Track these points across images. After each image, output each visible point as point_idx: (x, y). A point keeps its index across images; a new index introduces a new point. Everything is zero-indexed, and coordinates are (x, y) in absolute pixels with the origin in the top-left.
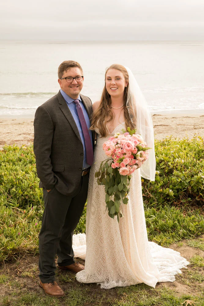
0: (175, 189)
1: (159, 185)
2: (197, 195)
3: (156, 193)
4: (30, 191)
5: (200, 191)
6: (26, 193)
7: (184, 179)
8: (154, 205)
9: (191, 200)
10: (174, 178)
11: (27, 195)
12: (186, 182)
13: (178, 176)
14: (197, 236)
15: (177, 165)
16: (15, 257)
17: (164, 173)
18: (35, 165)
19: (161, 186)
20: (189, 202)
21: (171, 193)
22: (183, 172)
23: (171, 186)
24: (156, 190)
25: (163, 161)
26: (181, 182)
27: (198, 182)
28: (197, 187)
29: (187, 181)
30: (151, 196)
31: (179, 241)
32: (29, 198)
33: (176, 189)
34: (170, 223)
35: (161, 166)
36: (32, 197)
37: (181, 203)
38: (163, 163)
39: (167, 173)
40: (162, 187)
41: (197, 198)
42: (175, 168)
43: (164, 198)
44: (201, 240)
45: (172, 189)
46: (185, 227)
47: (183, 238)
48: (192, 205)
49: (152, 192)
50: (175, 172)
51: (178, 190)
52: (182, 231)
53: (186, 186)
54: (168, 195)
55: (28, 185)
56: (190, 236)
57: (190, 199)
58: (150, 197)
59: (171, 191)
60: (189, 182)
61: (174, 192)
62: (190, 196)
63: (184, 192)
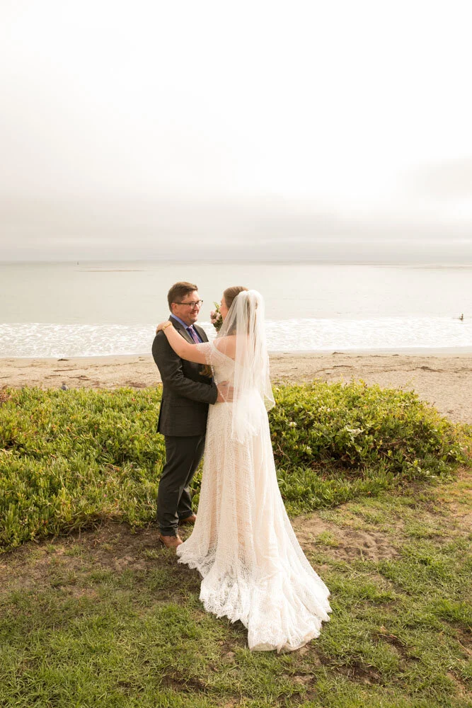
0: (314, 446)
1: (295, 440)
2: (344, 454)
3: (290, 450)
5: (346, 449)
7: (327, 433)
8: (287, 465)
9: (335, 461)
10: (313, 432)
12: (329, 437)
13: (319, 430)
14: (335, 506)
15: (320, 416)
16: (96, 524)
17: (302, 425)
20: (333, 463)
21: (309, 450)
22: (327, 425)
23: (309, 442)
25: (303, 409)
26: (322, 436)
27: (344, 438)
28: (343, 443)
29: (331, 436)
30: (284, 454)
31: (308, 512)
32: (127, 453)
33: (316, 446)
34: (301, 488)
37: (322, 465)
38: (303, 412)
39: (306, 426)
40: (299, 442)
41: (342, 458)
42: (317, 419)
43: (301, 457)
44: (338, 512)
45: (311, 446)
46: (319, 495)
47: (315, 509)
48: (337, 467)
49: (285, 449)
50: (316, 424)
51: (319, 447)
52: (314, 500)
53: (329, 442)
54: (305, 454)
55: (128, 437)
56: (325, 506)
57: (333, 458)
58: (282, 455)
59: (308, 448)
60: (334, 438)
61: (313, 450)
62: (334, 455)
63: (326, 450)
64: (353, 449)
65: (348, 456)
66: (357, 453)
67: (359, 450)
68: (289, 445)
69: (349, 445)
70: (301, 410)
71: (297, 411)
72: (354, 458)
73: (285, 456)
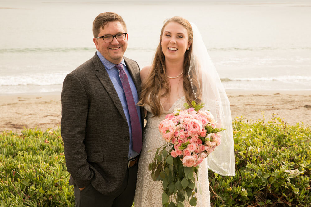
0: (249, 188)
1: (228, 181)
2: (280, 196)
3: (223, 192)
4: (55, 190)
5: (283, 191)
6: (49, 192)
7: (261, 174)
9: (271, 203)
10: (247, 173)
11: (51, 195)
12: (264, 178)
13: (253, 170)
15: (251, 155)
18: (63, 155)
19: (230, 183)
21: (244, 192)
22: (260, 165)
23: (244, 183)
24: (224, 188)
26: (257, 178)
27: (280, 179)
28: (279, 185)
29: (266, 177)
30: (217, 196)
32: (54, 199)
33: (251, 187)
36: (58, 197)
39: (238, 166)
40: (232, 184)
41: (279, 200)
42: (248, 159)
43: (235, 200)
45: (246, 188)
49: (218, 191)
50: (249, 165)
51: (253, 189)
53: (264, 183)
54: (240, 196)
55: (53, 181)
57: (269, 201)
58: (216, 198)
59: (243, 190)
60: (268, 178)
61: (248, 191)
62: (269, 197)
63: (261, 192)
64: (290, 191)
65: (284, 198)
66: (294, 195)
67: (297, 191)
68: (222, 187)
69: (286, 187)
72: (291, 200)
73: (219, 198)
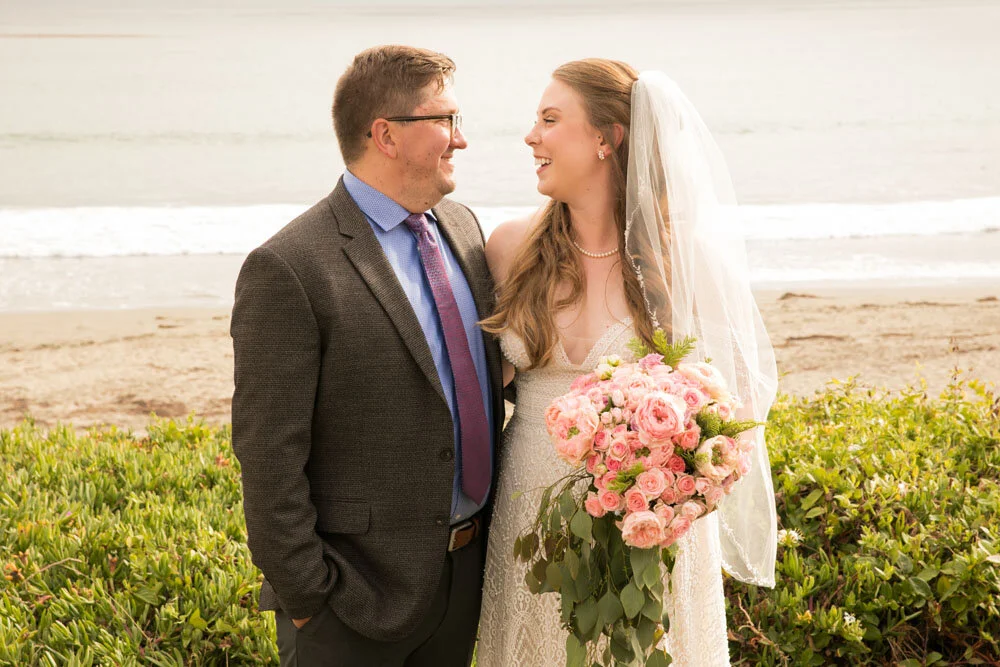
0: (868, 613)
1: (800, 592)
2: (972, 641)
3: (785, 626)
4: (239, 618)
5: (983, 624)
6: (220, 625)
7: (911, 568)
9: (944, 664)
10: (863, 564)
11: (226, 634)
12: (917, 582)
13: (881, 556)
15: (876, 507)
17: (818, 540)
19: (806, 598)
21: (853, 628)
22: (906, 537)
23: (851, 599)
24: (785, 613)
25: (816, 486)
26: (894, 579)
27: (971, 584)
28: (970, 604)
29: (925, 577)
30: (764, 641)
32: (234, 647)
33: (875, 611)
35: (805, 507)
36: (247, 643)
38: (814, 496)
39: (833, 542)
40: (813, 600)
41: (968, 653)
42: (867, 517)
43: (822, 652)
45: (858, 612)
49: (769, 622)
50: (869, 537)
51: (883, 617)
53: (919, 598)
54: (838, 639)
55: (234, 590)
57: (936, 656)
58: (759, 645)
59: (850, 619)
60: (933, 582)
61: (864, 625)
62: (937, 643)
63: (910, 627)
65: (988, 647)
68: (779, 611)
69: (993, 610)
70: (807, 488)
71: (793, 490)
73: (769, 647)
